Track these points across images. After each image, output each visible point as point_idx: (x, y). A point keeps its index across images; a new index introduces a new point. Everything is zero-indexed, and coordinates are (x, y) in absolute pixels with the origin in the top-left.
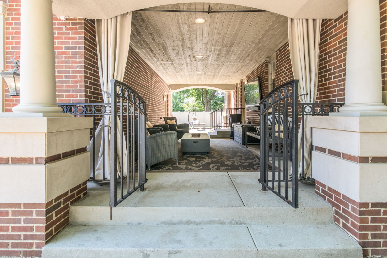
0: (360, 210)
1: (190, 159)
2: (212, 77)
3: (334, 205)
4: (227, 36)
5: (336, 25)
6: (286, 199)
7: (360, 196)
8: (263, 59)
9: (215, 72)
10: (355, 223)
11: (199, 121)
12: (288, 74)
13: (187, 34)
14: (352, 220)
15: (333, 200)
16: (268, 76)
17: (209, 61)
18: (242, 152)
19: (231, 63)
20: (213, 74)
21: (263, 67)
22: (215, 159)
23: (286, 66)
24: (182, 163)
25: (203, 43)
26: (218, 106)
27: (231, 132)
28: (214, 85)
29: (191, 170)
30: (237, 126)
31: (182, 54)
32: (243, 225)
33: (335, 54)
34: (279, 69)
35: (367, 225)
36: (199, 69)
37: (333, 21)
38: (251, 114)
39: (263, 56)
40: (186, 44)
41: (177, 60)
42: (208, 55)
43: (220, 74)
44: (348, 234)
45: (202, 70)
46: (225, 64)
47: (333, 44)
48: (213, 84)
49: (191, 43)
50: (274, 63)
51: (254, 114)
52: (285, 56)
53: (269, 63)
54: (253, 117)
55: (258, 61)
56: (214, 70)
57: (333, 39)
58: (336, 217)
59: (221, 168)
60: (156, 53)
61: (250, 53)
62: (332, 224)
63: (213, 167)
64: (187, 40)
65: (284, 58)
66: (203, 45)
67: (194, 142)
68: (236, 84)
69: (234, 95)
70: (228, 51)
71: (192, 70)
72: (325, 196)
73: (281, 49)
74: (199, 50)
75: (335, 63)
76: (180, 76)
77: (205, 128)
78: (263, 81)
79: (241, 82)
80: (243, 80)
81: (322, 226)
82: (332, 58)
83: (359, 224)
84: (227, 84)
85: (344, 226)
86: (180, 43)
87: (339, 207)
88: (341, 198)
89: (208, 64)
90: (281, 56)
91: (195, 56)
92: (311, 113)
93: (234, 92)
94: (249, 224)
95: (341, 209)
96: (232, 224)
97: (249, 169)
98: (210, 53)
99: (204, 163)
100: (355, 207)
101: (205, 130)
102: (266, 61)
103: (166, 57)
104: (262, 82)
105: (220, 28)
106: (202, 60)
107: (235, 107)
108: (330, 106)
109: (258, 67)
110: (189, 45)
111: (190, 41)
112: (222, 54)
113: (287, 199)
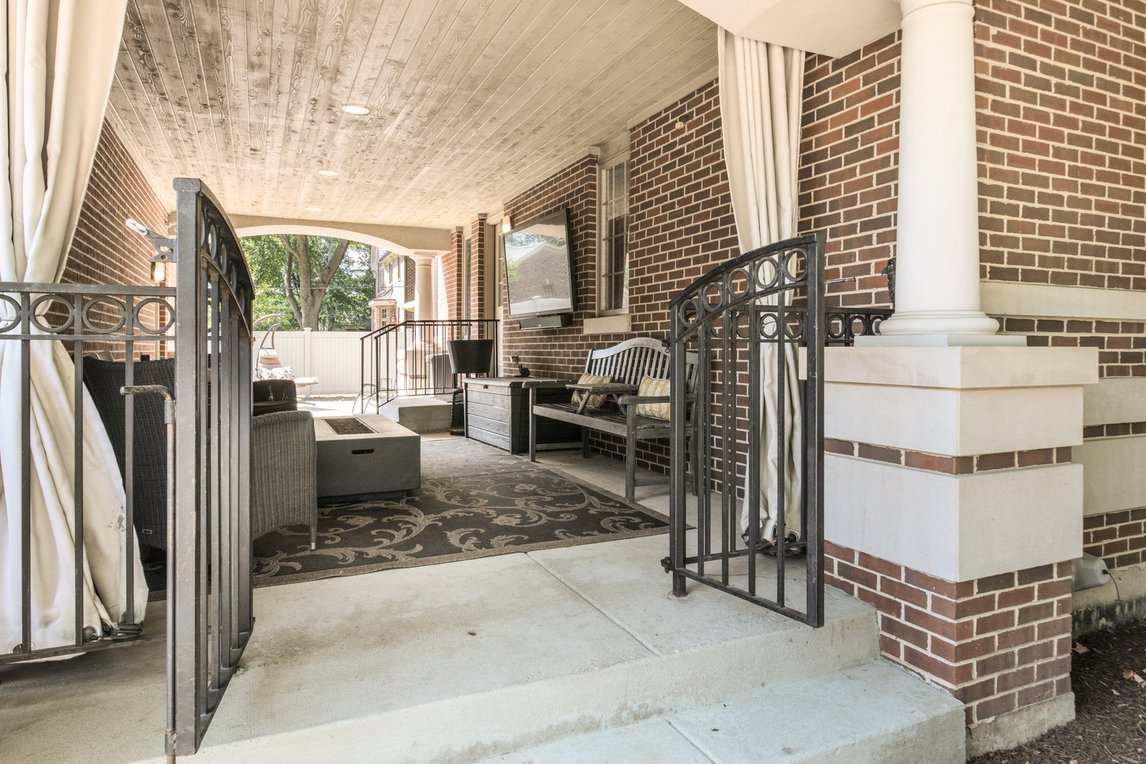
0: (957, 604)
1: (351, 522)
2: (373, 195)
3: (879, 603)
4: (488, 50)
5: (838, 79)
6: (779, 607)
7: (960, 563)
8: (579, 148)
9: (394, 174)
10: (943, 642)
11: (288, 369)
12: (676, 209)
13: (337, 14)
14: (935, 635)
15: (878, 591)
16: (597, 207)
17: (385, 132)
18: (529, 480)
19: (465, 151)
20: (382, 183)
21: (578, 176)
22: (452, 512)
23: (670, 181)
24: (327, 538)
25: (388, 61)
26: (347, 310)
27: (453, 409)
28: (371, 225)
29: (380, 563)
30: (486, 387)
31: (286, 86)
32: (655, 719)
33: (837, 163)
34: (645, 191)
35: (969, 640)
36: (332, 157)
37: (830, 62)
38: (526, 341)
39: (583, 140)
40: (315, 51)
41: (252, 109)
42: (391, 107)
43: (412, 185)
44: (924, 679)
45: (345, 162)
46: (444, 150)
47: (829, 131)
48: (369, 220)
49: (342, 51)
50: (620, 166)
51: (541, 340)
52: (666, 149)
53: (599, 165)
54: (534, 353)
55: (561, 155)
56: (393, 169)
57: (828, 118)
58: (886, 637)
59: (494, 541)
60: (161, 71)
61: (546, 125)
62: (876, 662)
63: (463, 540)
64: (326, 38)
65: (662, 155)
66: (385, 66)
67: (355, 452)
68: (457, 228)
69: (448, 269)
70: (474, 103)
71: (303, 160)
72: (852, 582)
73: (649, 123)
74: (362, 83)
75: (836, 191)
76: (239, 176)
77: (312, 396)
78: (579, 227)
79: (481, 224)
80: (486, 215)
81: (857, 672)
82: (827, 174)
83: (955, 644)
84: (425, 224)
85: (913, 657)
86: (290, 44)
87: (893, 608)
88: (903, 581)
89: (377, 144)
90: (651, 146)
91: (336, 104)
92: (776, 338)
93: (446, 259)
94: (671, 710)
95: (903, 611)
96: (622, 723)
97: (591, 535)
98: (403, 101)
99: (416, 531)
100: (945, 597)
101: (316, 406)
102: (590, 155)
103: (203, 91)
104: (575, 228)
105: (473, 18)
106: (362, 123)
107: (450, 315)
108: (843, 316)
109: (556, 174)
110: (329, 59)
111: (340, 43)
112: (447, 111)
113: (783, 605)
